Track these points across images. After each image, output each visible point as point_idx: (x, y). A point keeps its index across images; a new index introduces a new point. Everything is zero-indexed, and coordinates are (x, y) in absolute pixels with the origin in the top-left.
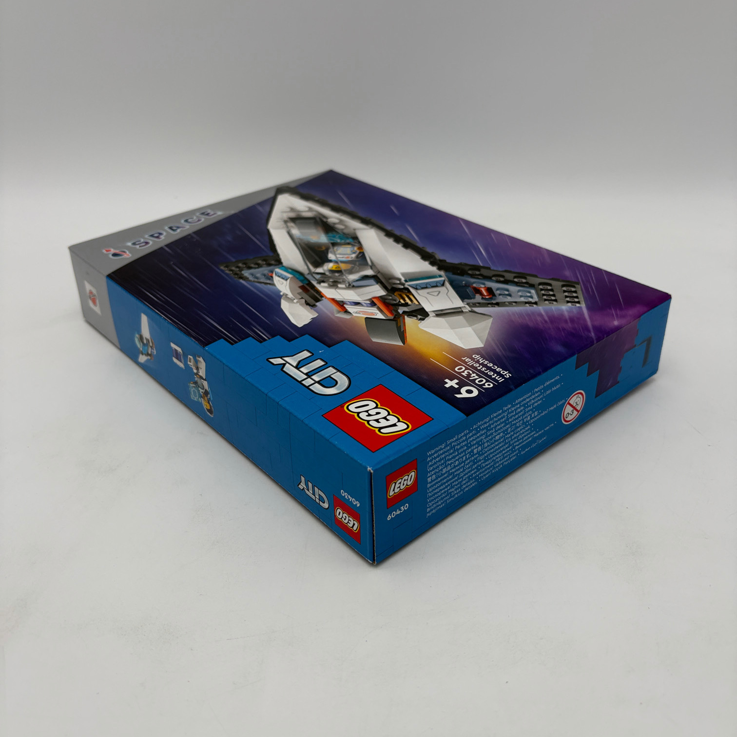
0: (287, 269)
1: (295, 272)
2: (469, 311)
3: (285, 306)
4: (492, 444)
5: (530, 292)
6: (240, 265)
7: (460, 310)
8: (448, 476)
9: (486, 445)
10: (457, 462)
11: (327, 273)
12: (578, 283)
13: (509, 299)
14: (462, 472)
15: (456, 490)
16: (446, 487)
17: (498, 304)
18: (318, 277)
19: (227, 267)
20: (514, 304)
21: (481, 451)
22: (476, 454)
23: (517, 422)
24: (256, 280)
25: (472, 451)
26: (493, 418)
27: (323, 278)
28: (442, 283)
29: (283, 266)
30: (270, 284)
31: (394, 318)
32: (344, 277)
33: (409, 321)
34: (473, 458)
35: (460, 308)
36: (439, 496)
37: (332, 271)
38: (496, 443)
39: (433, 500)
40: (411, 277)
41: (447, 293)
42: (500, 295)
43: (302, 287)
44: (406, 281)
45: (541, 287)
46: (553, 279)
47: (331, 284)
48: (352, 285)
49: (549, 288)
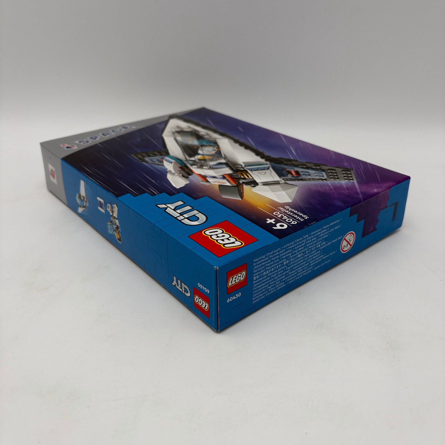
0: (172, 158)
1: (177, 160)
2: (284, 183)
3: (169, 177)
4: (295, 260)
5: (322, 174)
6: (144, 154)
7: (278, 182)
8: (267, 278)
9: (292, 260)
10: (273, 269)
11: (197, 161)
12: (352, 169)
13: (309, 177)
14: (276, 276)
15: (272, 287)
16: (266, 285)
17: (302, 180)
18: (191, 162)
19: (136, 155)
20: (312, 180)
21: (289, 263)
22: (285, 265)
23: (312, 248)
24: (153, 163)
25: (283, 263)
26: (296, 243)
27: (194, 163)
28: (267, 168)
29: (170, 156)
30: (161, 165)
31: (237, 185)
32: (207, 163)
33: (246, 188)
34: (283, 268)
35: (278, 181)
36: (261, 290)
37: (200, 160)
38: (299, 260)
39: (257, 293)
40: (248, 164)
41: (271, 173)
42: (303, 175)
43: (181, 168)
44: (245, 166)
45: (329, 171)
46: (337, 167)
47: (199, 166)
48: (212, 167)
49: (334, 171)
